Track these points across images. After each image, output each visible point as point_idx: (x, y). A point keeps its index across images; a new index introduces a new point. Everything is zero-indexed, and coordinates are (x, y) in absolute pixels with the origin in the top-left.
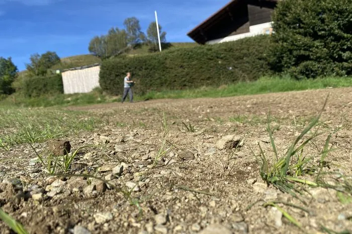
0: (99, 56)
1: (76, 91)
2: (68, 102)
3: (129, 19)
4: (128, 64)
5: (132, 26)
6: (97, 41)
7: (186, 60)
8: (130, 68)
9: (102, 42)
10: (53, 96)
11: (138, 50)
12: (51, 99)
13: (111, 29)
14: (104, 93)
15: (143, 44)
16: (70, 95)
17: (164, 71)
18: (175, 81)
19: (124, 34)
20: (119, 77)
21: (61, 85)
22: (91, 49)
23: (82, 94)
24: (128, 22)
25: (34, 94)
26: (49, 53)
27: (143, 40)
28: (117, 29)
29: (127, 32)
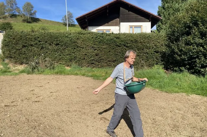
4: (39, 38)
7: (97, 43)
8: (39, 42)
14: (7, 61)
17: (75, 49)
18: (84, 59)
20: (27, 48)
27: (19, 13)
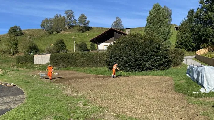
0: (47, 31)
1: (39, 63)
2: (36, 68)
3: (67, 11)
5: (69, 15)
6: (46, 21)
9: (50, 22)
10: (29, 64)
11: (72, 29)
12: (28, 65)
13: (56, 15)
15: (75, 26)
16: (37, 65)
19: (64, 19)
21: (33, 60)
22: (42, 26)
23: (42, 64)
24: (67, 12)
25: (21, 62)
26: (15, 27)
27: (76, 24)
28: (60, 15)
29: (66, 18)
